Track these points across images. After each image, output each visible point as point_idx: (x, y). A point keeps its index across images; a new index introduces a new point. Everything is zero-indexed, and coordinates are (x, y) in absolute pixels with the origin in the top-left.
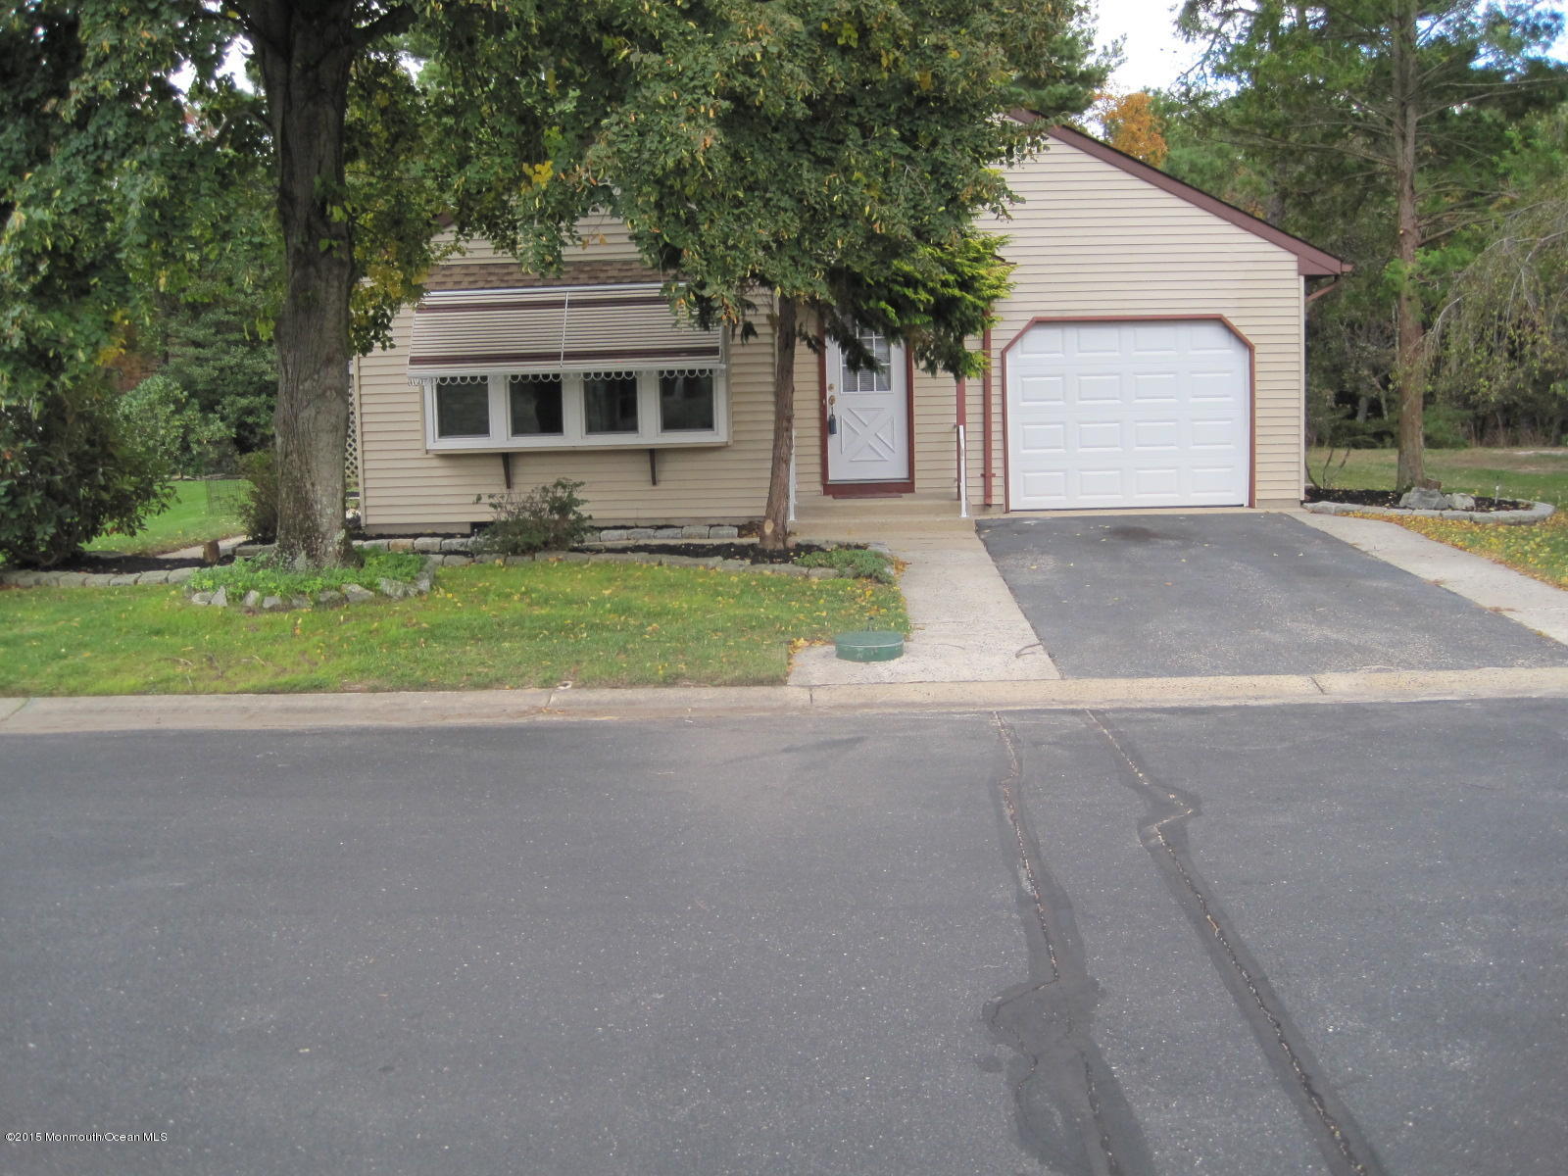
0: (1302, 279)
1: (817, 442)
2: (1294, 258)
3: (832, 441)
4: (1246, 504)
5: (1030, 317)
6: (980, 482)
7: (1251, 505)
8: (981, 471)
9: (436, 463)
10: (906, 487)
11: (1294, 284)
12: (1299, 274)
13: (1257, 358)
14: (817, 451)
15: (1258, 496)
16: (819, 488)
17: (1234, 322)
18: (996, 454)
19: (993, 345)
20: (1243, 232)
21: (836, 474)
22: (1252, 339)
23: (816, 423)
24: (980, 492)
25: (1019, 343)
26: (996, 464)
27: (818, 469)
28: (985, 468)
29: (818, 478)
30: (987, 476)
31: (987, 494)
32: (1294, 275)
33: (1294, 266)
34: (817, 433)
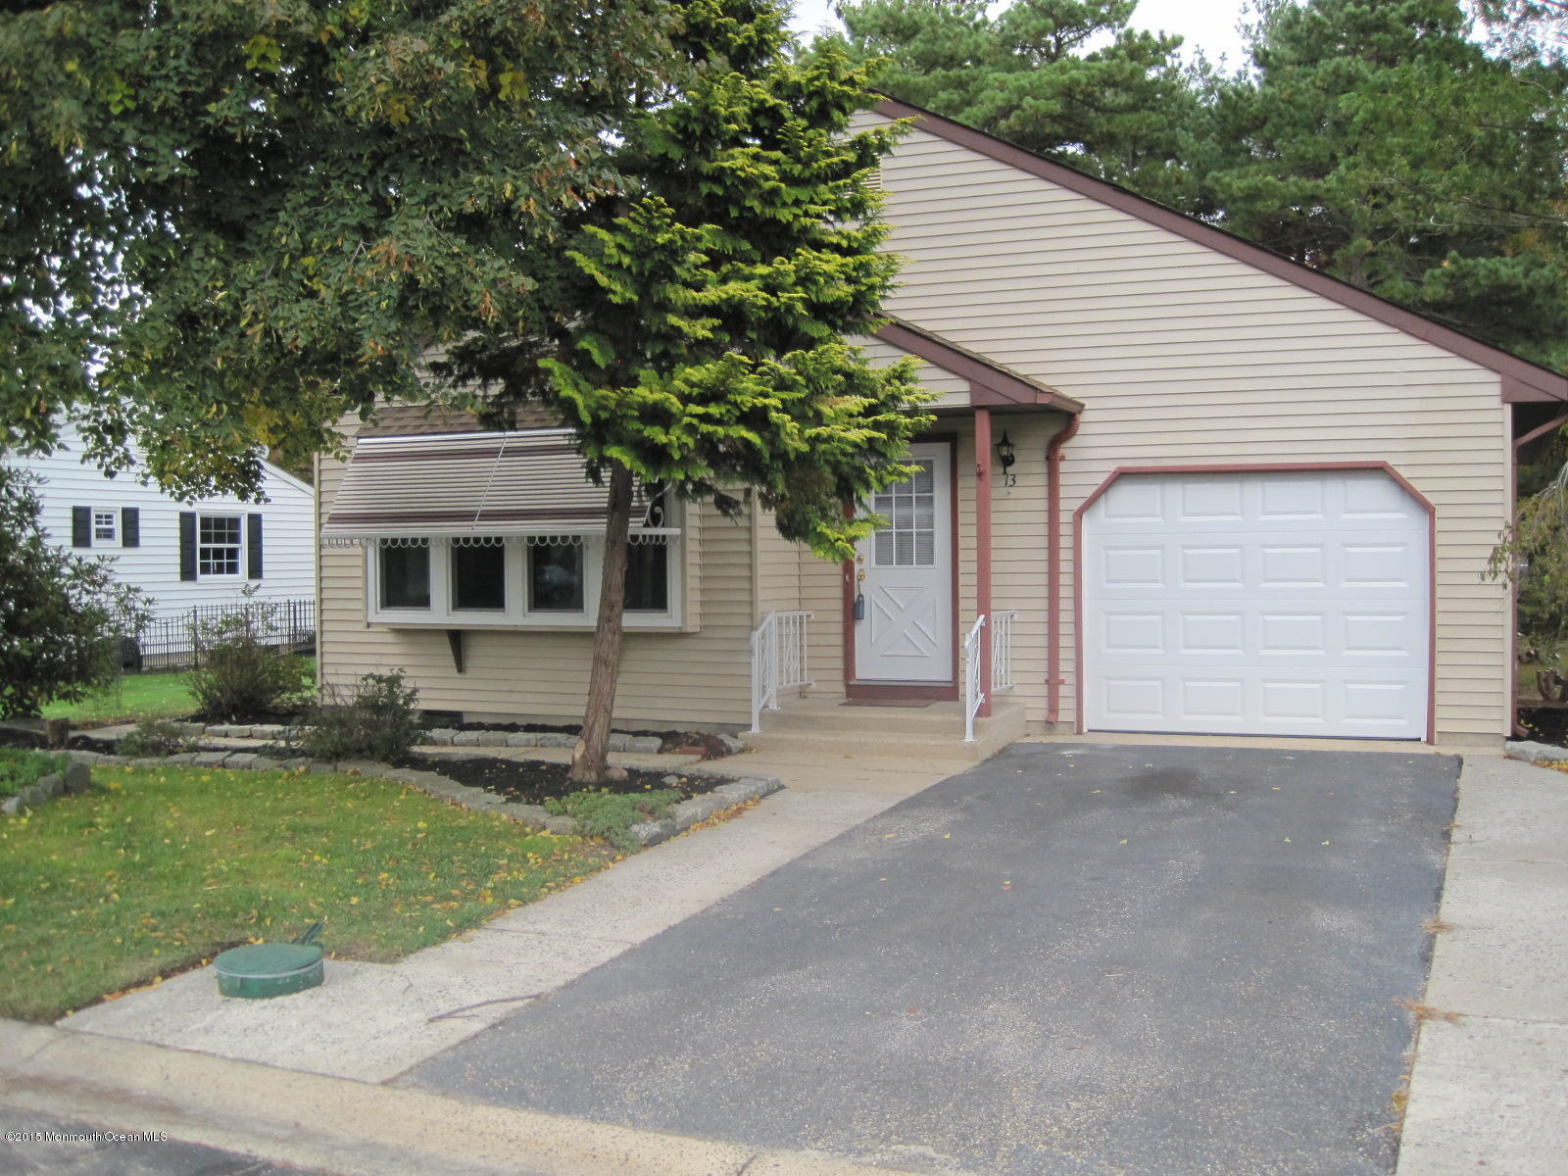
0: (1508, 409)
1: (839, 628)
2: (1496, 378)
3: (860, 630)
4: (1424, 738)
5: (1113, 467)
6: (1044, 690)
7: (1430, 741)
8: (1045, 676)
9: (390, 638)
10: (949, 692)
11: (1496, 417)
12: (1504, 401)
13: (1439, 525)
14: (839, 640)
15: (1439, 727)
16: (841, 688)
17: (1404, 473)
18: (1066, 654)
19: (1063, 505)
20: (1415, 341)
21: (864, 672)
22: (1431, 499)
23: (839, 605)
24: (1044, 703)
25: (1102, 499)
26: (1066, 666)
27: (839, 664)
28: (1049, 672)
29: (839, 675)
30: (1053, 682)
31: (1053, 709)
32: (1496, 402)
33: (1497, 390)
34: (839, 617)
